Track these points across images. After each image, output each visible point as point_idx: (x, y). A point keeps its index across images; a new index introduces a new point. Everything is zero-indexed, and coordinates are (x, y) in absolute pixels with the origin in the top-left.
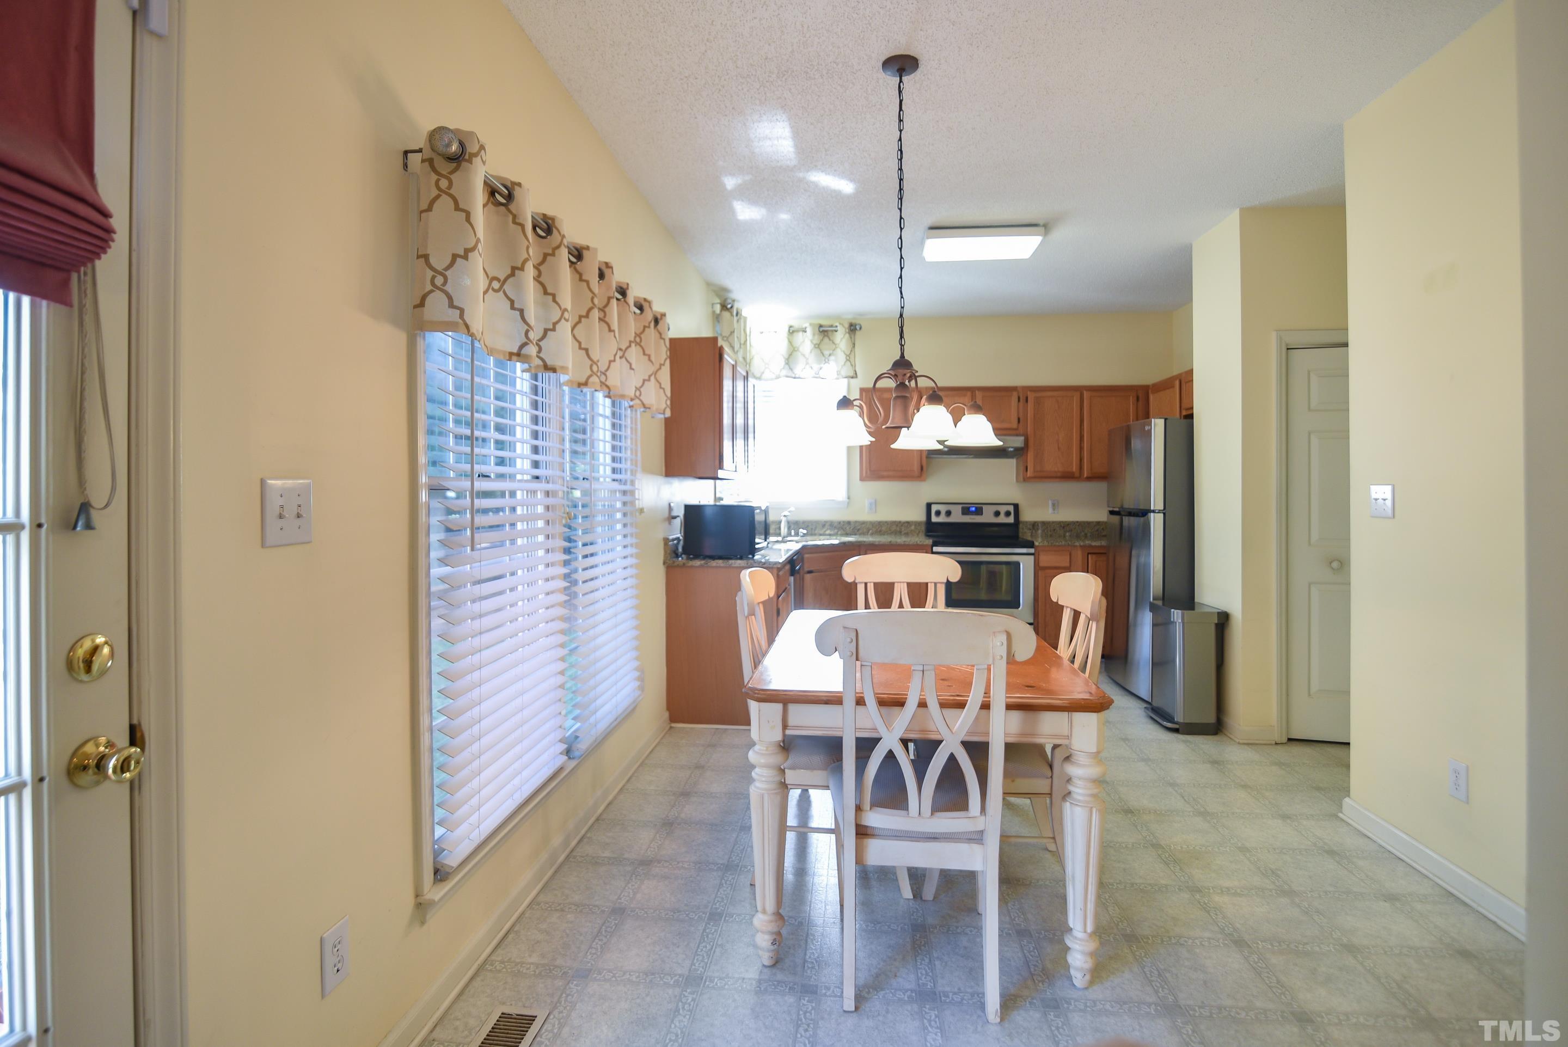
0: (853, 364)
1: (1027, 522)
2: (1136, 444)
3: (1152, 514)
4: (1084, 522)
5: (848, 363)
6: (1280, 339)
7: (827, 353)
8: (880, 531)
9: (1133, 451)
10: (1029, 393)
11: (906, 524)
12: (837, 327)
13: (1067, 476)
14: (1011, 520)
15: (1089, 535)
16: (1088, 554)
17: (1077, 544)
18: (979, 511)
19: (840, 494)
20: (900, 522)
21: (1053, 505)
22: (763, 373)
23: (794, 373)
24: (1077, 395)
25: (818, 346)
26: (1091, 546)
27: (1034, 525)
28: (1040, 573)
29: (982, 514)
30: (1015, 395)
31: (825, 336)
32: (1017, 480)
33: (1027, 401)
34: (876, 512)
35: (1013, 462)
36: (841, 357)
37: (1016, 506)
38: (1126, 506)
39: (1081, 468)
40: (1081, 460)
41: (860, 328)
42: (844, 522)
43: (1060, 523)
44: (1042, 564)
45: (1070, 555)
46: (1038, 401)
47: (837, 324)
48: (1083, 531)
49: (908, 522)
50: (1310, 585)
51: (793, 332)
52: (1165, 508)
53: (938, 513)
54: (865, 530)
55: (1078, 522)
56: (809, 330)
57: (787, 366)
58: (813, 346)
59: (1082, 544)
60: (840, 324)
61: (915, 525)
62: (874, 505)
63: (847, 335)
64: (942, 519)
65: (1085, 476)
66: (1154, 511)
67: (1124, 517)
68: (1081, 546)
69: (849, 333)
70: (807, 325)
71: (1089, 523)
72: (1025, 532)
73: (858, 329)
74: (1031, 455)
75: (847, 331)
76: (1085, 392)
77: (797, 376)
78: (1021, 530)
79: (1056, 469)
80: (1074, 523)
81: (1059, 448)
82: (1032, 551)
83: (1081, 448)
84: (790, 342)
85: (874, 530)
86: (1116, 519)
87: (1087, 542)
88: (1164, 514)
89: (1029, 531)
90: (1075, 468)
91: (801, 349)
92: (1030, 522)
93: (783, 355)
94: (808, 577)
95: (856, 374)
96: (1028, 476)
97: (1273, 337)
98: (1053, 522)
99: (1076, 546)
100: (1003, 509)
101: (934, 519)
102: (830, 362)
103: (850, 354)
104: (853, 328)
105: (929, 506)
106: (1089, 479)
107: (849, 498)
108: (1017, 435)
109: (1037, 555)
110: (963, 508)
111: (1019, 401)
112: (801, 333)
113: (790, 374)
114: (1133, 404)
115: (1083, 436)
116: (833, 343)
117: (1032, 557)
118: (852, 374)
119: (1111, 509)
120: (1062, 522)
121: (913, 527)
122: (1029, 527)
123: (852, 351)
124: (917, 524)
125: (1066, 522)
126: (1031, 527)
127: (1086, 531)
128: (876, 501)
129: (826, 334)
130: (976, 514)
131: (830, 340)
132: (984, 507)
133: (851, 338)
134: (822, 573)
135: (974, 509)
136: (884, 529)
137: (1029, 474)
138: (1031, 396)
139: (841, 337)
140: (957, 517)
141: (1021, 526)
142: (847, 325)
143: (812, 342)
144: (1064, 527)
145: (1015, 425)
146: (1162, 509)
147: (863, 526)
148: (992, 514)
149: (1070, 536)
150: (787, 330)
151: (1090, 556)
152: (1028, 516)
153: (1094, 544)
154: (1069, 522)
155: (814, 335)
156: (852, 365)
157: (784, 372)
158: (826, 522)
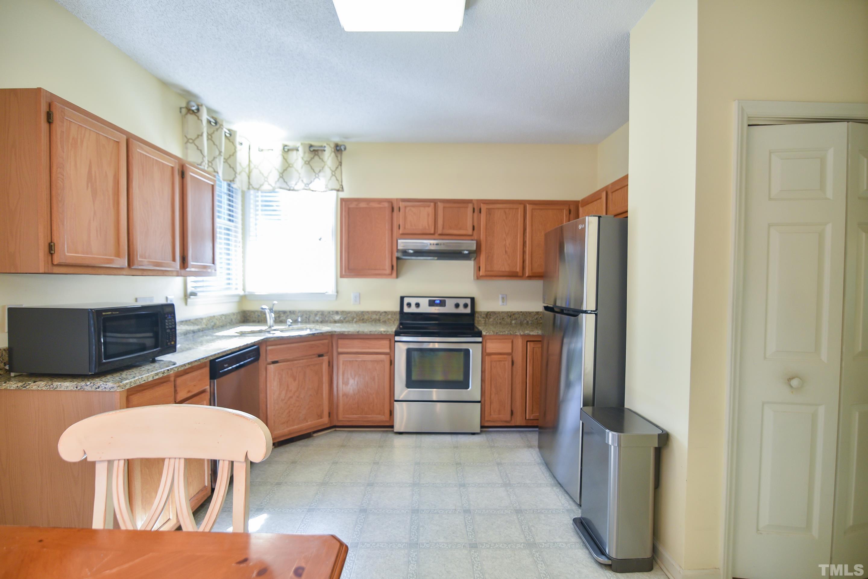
0: (339, 179)
1: (481, 312)
2: (569, 248)
3: (584, 315)
4: (526, 312)
5: (334, 178)
6: (742, 110)
7: (317, 170)
8: (363, 319)
9: (566, 254)
10: (482, 205)
11: (384, 314)
12: (325, 147)
13: (513, 275)
14: (468, 310)
15: (530, 322)
16: (527, 341)
17: (518, 334)
18: (442, 303)
19: (330, 289)
20: (379, 312)
21: (503, 298)
22: (263, 185)
23: (288, 186)
24: (521, 207)
25: (308, 163)
26: (529, 335)
27: (488, 315)
28: (487, 358)
29: (445, 306)
30: (470, 206)
31: (315, 155)
32: (474, 279)
33: (480, 212)
34: (360, 303)
35: (470, 264)
36: (328, 172)
37: (473, 299)
38: (559, 304)
39: (523, 268)
40: (524, 261)
41: (345, 149)
42: (333, 312)
43: (507, 313)
44: (488, 351)
45: (512, 342)
46: (489, 212)
47: (325, 145)
48: (526, 320)
49: (385, 312)
50: (763, 404)
51: (289, 150)
52: (596, 310)
53: (409, 305)
54: (350, 319)
55: (521, 312)
56: (300, 149)
57: (281, 180)
58: (303, 162)
59: (522, 333)
60: (327, 144)
61: (392, 315)
62: (359, 298)
63: (333, 154)
64: (413, 309)
65: (527, 275)
66: (586, 312)
67: (557, 315)
68: (521, 335)
69: (334, 152)
70: (298, 144)
71: (530, 313)
72: (480, 320)
73: (343, 149)
74: (483, 257)
75: (333, 150)
76: (528, 205)
77: (292, 188)
78: (476, 319)
79: (504, 270)
80: (518, 313)
81: (506, 252)
82: (480, 339)
83: (524, 252)
84: (285, 159)
85: (358, 318)
86: (550, 314)
87: (526, 332)
88: (596, 314)
89: (482, 319)
90: (518, 269)
91: (295, 166)
92: (484, 312)
93: (278, 170)
94: (272, 366)
95: (342, 188)
96: (481, 274)
97: (734, 108)
98: (502, 312)
99: (518, 335)
100: (462, 302)
101: (406, 310)
102: (320, 178)
103: (336, 170)
104: (338, 149)
105: (402, 298)
106: (530, 277)
107: (337, 292)
108: (472, 240)
109: (484, 343)
110: (430, 301)
111: (474, 212)
112: (295, 152)
113: (285, 186)
114: (566, 216)
115: (526, 241)
116: (323, 160)
117: (480, 345)
118: (338, 187)
119: (546, 305)
120: (509, 312)
121: (390, 316)
122: (483, 315)
123: (337, 168)
124: (393, 313)
125: (512, 312)
126: (485, 316)
127: (528, 320)
128: (360, 294)
129: (317, 153)
130: (440, 306)
131: (320, 158)
132: (446, 299)
133: (337, 157)
134: (288, 363)
135: (438, 302)
136: (366, 317)
137: (481, 273)
138: (484, 208)
139: (328, 156)
140: (425, 308)
141: (477, 315)
142: (333, 146)
143: (302, 158)
144: (510, 317)
145: (470, 232)
146: (594, 309)
147: (349, 315)
148: (453, 306)
149: (515, 323)
150: (281, 148)
151: (528, 343)
152: (483, 307)
153: (532, 333)
154: (515, 312)
155: (305, 153)
156: (337, 180)
157: (278, 185)
158: (318, 312)
